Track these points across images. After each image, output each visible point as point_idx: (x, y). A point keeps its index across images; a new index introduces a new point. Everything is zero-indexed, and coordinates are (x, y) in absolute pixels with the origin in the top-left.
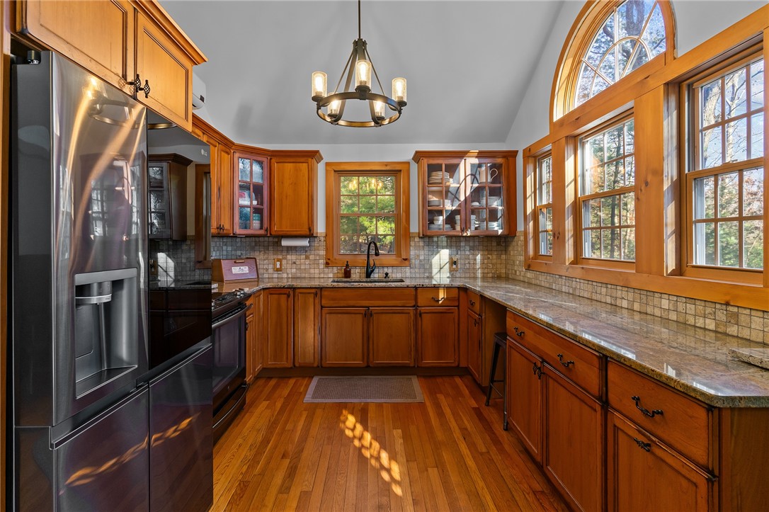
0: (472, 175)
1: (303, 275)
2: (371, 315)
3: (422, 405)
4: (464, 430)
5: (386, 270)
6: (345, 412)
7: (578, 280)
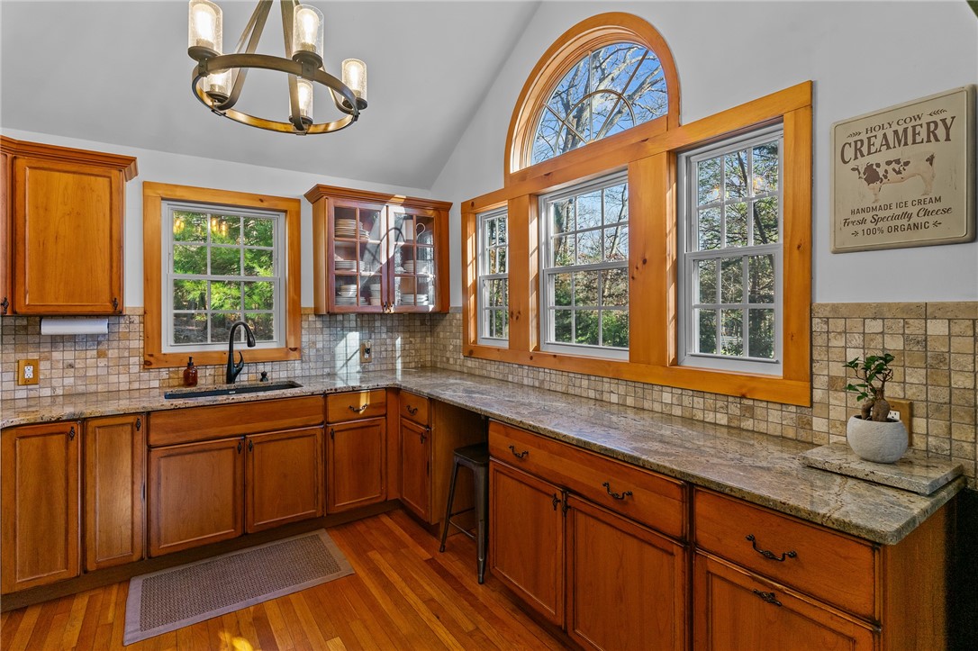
0: (396, 228)
1: (92, 388)
2: (251, 448)
3: (353, 579)
4: (429, 602)
5: (261, 368)
6: (225, 637)
7: (546, 370)
